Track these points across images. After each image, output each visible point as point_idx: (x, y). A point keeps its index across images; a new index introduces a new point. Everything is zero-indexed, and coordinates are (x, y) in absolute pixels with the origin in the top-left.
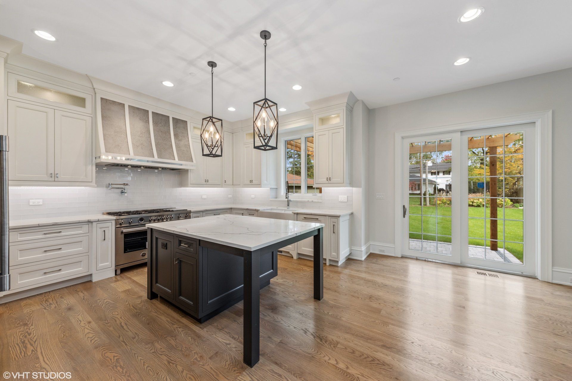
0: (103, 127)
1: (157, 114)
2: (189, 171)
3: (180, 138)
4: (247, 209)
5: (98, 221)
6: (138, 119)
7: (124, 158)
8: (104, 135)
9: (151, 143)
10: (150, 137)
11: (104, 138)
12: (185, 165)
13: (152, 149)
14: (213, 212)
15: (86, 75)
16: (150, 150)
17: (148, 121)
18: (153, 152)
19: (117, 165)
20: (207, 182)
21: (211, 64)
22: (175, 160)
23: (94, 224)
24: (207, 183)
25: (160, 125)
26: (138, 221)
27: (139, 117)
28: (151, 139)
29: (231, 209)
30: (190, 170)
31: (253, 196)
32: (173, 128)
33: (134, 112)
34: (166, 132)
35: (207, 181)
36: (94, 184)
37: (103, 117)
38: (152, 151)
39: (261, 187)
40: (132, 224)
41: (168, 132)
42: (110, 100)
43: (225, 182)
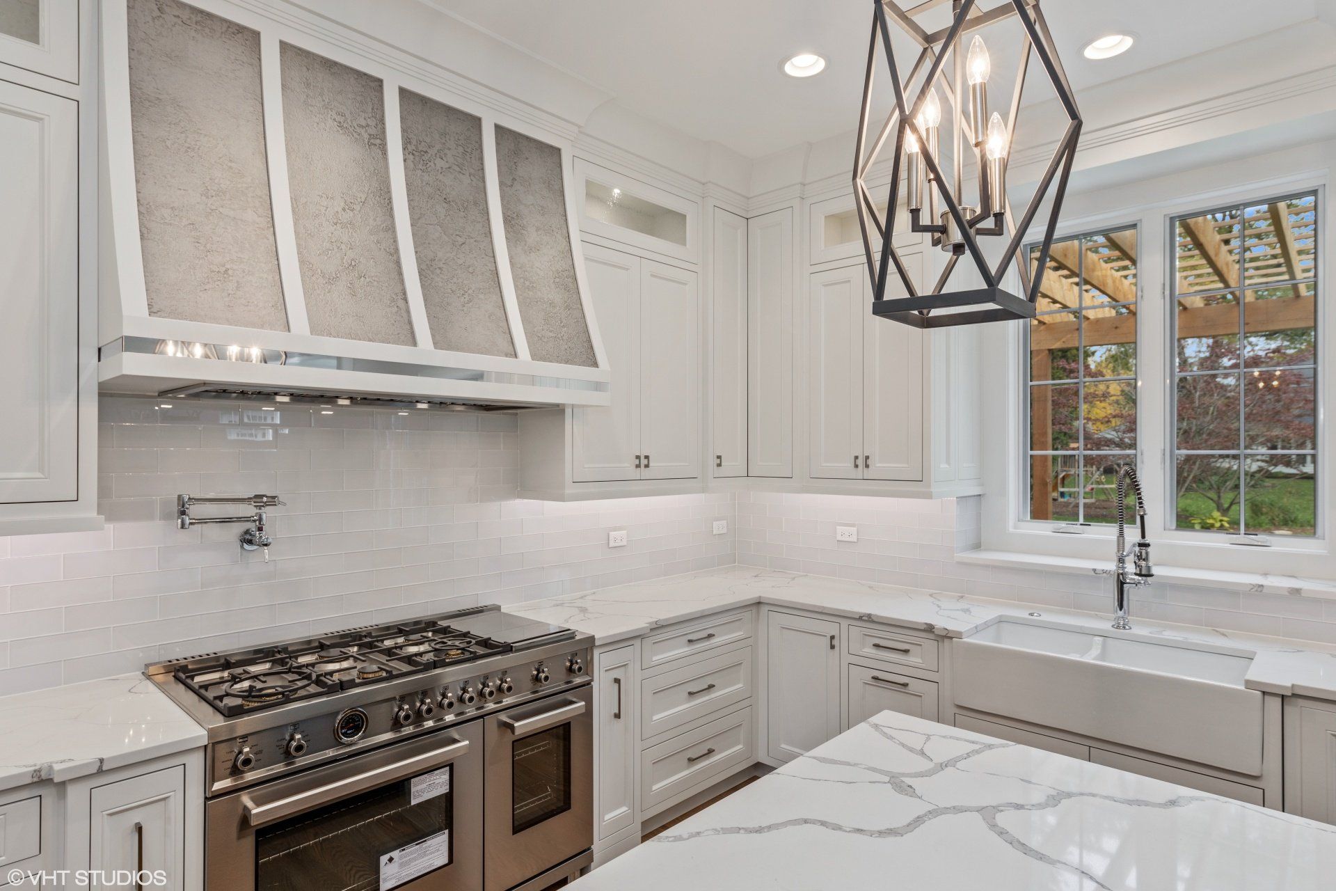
0: (138, 157)
1: (424, 101)
2: (568, 411)
3: (532, 236)
4: (867, 619)
5: (100, 772)
6: (330, 121)
7: (255, 352)
8: (145, 210)
9: (398, 263)
10: (391, 229)
11: (141, 225)
12: (557, 382)
13: (405, 293)
16: (393, 300)
17: (378, 142)
18: (408, 312)
19: (222, 392)
20: (642, 466)
22: (516, 356)
23: (76, 793)
24: (644, 475)
25: (440, 163)
26: (335, 732)
27: (333, 113)
28: (395, 241)
29: (758, 604)
30: (573, 406)
31: (846, 534)
32: (502, 184)
33: (308, 85)
34: (468, 201)
35: (642, 462)
36: (88, 509)
37: (140, 102)
38: (401, 303)
39: (928, 496)
40: (301, 762)
41: (476, 204)
43: (719, 465)
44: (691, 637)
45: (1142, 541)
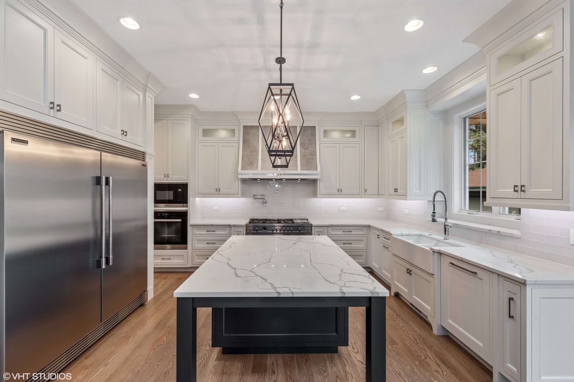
0: (243, 149)
2: (319, 180)
3: (307, 146)
4: (382, 230)
8: (243, 156)
14: (342, 228)
15: (232, 111)
21: (278, 61)
22: (297, 170)
23: (233, 227)
24: (340, 193)
29: (369, 226)
31: (407, 211)
33: (266, 131)
35: (340, 190)
36: (240, 194)
37: (244, 141)
40: (258, 232)
42: (249, 126)
43: (366, 191)
44: (344, 230)
45: (434, 212)
